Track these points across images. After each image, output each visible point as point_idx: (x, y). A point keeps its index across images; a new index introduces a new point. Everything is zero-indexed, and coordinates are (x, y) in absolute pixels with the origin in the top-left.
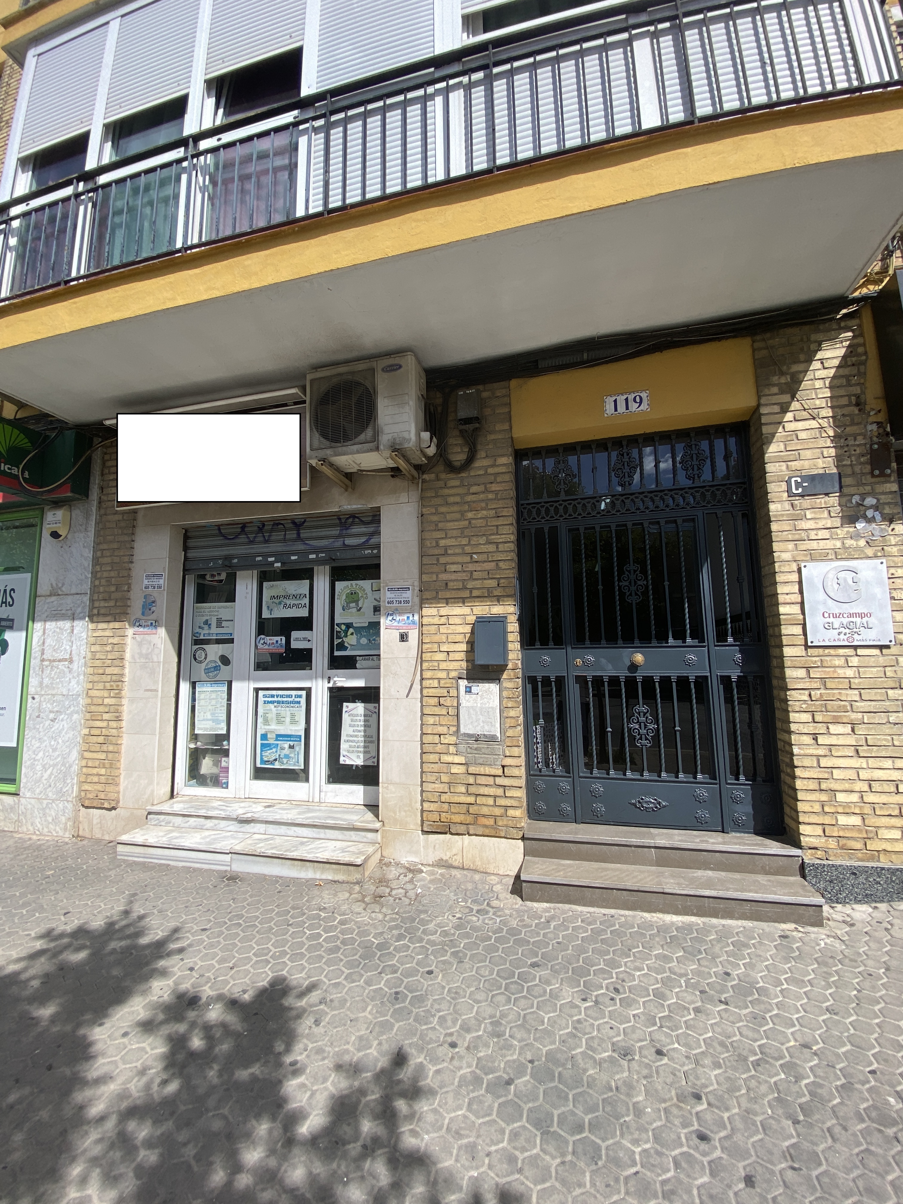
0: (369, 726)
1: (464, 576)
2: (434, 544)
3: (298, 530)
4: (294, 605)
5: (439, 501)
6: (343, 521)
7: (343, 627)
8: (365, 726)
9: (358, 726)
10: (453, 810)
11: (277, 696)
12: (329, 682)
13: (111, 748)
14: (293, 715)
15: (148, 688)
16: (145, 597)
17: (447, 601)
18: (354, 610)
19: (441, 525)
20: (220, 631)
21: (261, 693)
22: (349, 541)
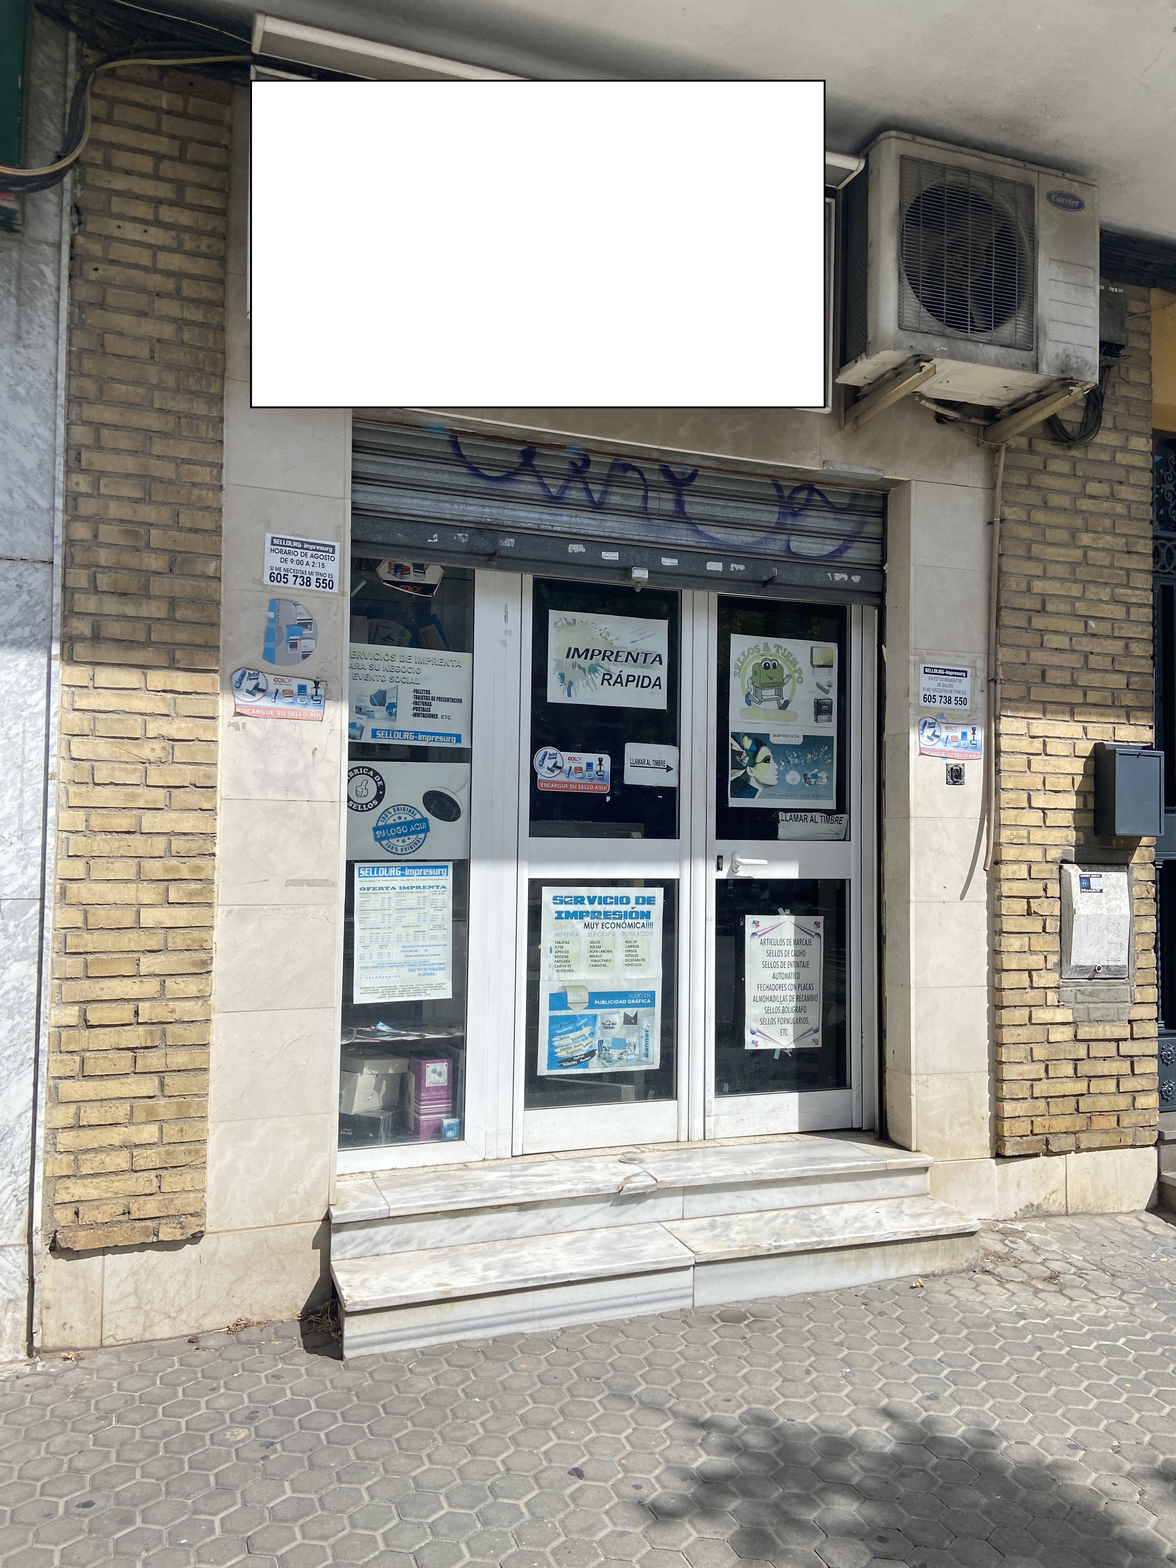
0: (805, 965)
1: (1073, 660)
2: (1023, 586)
3: (679, 495)
4: (630, 679)
5: (1031, 497)
6: (787, 493)
7: (748, 743)
8: (797, 964)
9: (783, 965)
10: (1053, 1110)
11: (592, 901)
12: (719, 868)
13: (179, 1059)
14: (631, 946)
15: (297, 876)
16: (274, 605)
17: (1045, 708)
18: (774, 705)
19: (1036, 549)
20: (423, 725)
21: (548, 893)
22: (803, 546)
